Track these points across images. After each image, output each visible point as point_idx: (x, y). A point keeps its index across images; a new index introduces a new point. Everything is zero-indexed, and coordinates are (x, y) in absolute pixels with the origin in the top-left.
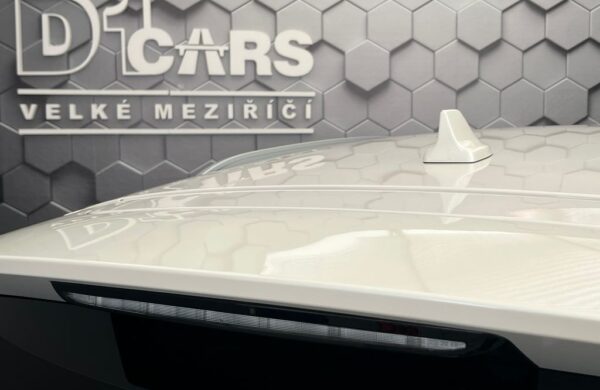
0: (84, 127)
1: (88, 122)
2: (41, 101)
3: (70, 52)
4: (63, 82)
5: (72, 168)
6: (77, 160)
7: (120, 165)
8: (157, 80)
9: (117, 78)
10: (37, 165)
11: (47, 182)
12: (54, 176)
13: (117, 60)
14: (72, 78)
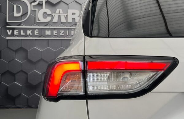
0: (25, 37)
1: (26, 36)
2: (13, 29)
3: (22, 16)
4: (19, 24)
5: (21, 49)
6: (23, 46)
7: (35, 48)
8: (46, 24)
9: (35, 23)
10: (11, 48)
11: (14, 53)
12: (16, 51)
13: (35, 18)
14: (22, 23)
